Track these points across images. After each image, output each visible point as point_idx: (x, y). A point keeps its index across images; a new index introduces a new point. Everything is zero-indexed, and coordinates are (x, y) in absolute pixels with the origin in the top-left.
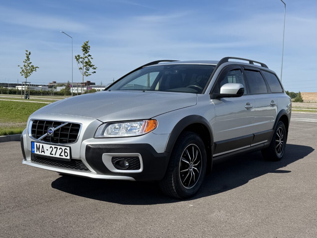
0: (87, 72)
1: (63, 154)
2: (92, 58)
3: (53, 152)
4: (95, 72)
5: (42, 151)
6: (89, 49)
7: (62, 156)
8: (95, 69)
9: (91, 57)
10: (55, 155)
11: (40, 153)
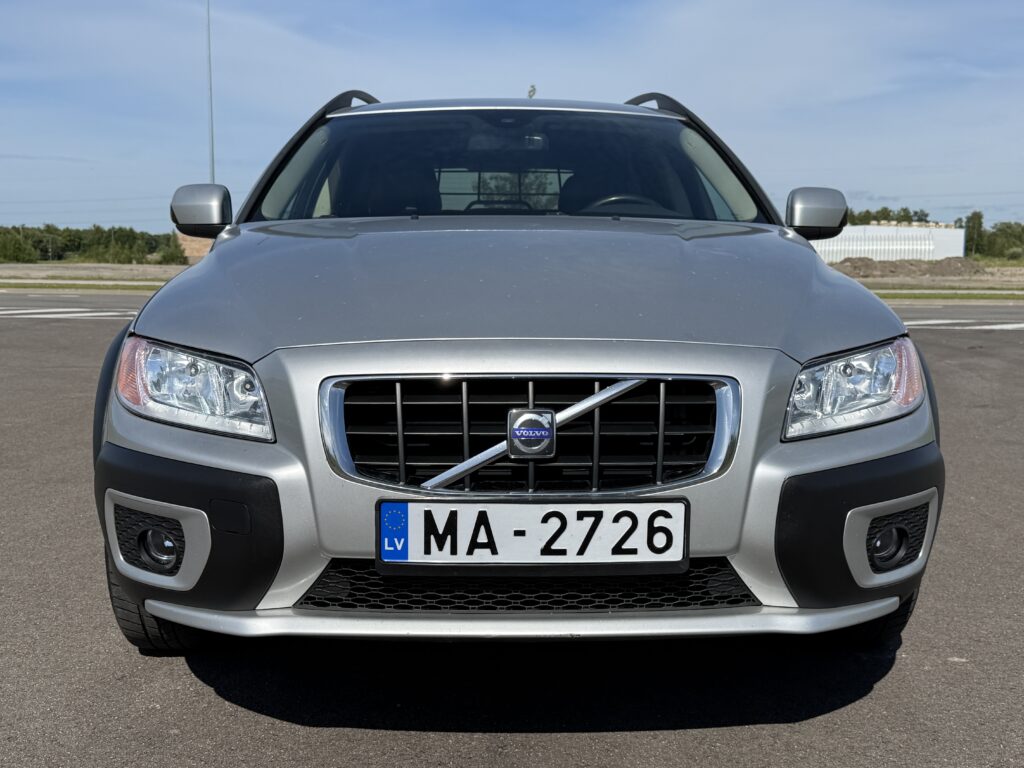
1: (638, 540)
3: (570, 541)
5: (474, 545)
7: (634, 551)
10: (581, 552)
11: (462, 558)
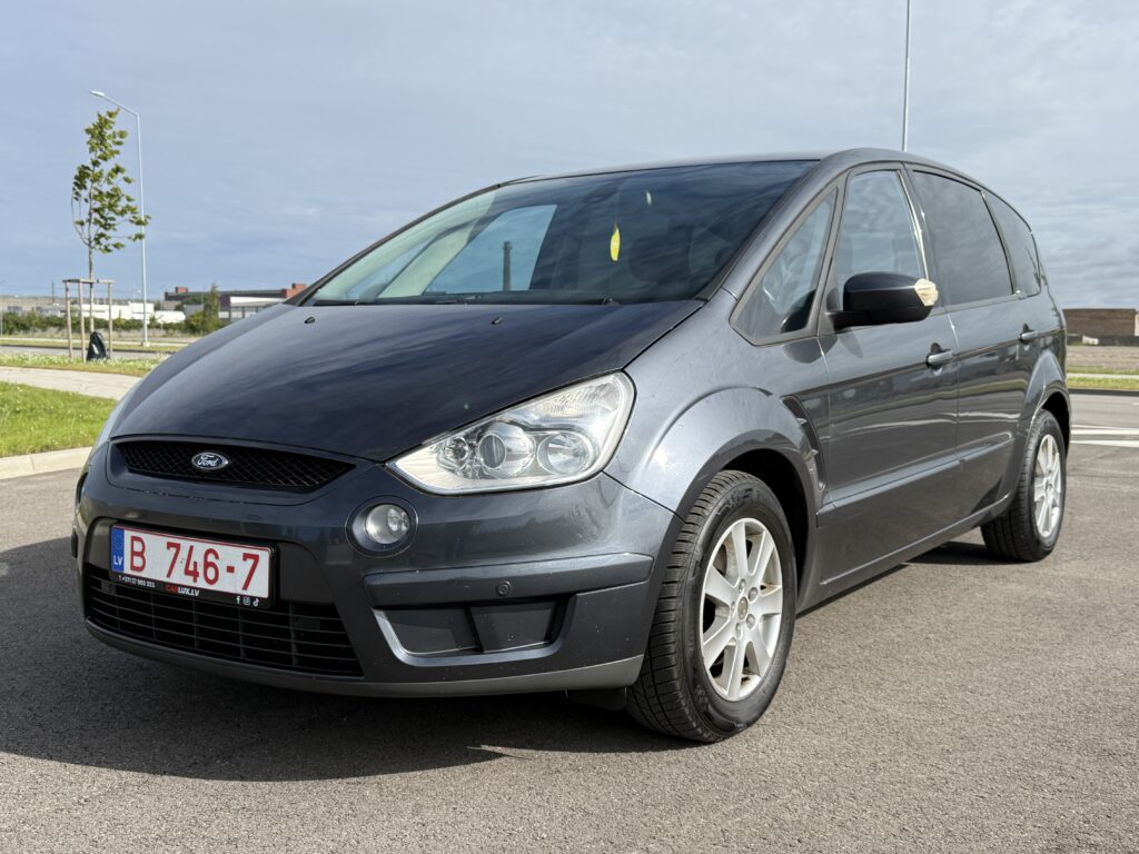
0: (108, 233)
2: (127, 180)
4: (140, 237)
6: (119, 143)
8: (139, 223)
9: (125, 175)
